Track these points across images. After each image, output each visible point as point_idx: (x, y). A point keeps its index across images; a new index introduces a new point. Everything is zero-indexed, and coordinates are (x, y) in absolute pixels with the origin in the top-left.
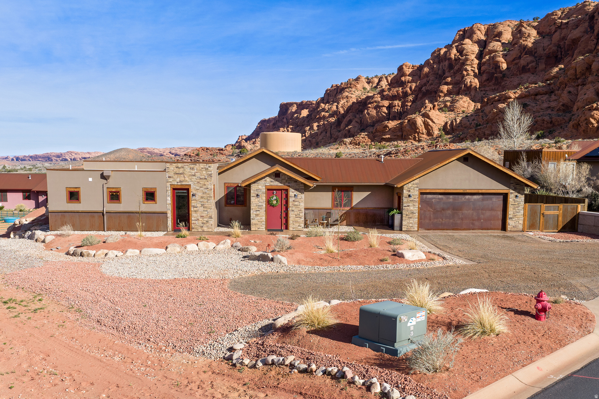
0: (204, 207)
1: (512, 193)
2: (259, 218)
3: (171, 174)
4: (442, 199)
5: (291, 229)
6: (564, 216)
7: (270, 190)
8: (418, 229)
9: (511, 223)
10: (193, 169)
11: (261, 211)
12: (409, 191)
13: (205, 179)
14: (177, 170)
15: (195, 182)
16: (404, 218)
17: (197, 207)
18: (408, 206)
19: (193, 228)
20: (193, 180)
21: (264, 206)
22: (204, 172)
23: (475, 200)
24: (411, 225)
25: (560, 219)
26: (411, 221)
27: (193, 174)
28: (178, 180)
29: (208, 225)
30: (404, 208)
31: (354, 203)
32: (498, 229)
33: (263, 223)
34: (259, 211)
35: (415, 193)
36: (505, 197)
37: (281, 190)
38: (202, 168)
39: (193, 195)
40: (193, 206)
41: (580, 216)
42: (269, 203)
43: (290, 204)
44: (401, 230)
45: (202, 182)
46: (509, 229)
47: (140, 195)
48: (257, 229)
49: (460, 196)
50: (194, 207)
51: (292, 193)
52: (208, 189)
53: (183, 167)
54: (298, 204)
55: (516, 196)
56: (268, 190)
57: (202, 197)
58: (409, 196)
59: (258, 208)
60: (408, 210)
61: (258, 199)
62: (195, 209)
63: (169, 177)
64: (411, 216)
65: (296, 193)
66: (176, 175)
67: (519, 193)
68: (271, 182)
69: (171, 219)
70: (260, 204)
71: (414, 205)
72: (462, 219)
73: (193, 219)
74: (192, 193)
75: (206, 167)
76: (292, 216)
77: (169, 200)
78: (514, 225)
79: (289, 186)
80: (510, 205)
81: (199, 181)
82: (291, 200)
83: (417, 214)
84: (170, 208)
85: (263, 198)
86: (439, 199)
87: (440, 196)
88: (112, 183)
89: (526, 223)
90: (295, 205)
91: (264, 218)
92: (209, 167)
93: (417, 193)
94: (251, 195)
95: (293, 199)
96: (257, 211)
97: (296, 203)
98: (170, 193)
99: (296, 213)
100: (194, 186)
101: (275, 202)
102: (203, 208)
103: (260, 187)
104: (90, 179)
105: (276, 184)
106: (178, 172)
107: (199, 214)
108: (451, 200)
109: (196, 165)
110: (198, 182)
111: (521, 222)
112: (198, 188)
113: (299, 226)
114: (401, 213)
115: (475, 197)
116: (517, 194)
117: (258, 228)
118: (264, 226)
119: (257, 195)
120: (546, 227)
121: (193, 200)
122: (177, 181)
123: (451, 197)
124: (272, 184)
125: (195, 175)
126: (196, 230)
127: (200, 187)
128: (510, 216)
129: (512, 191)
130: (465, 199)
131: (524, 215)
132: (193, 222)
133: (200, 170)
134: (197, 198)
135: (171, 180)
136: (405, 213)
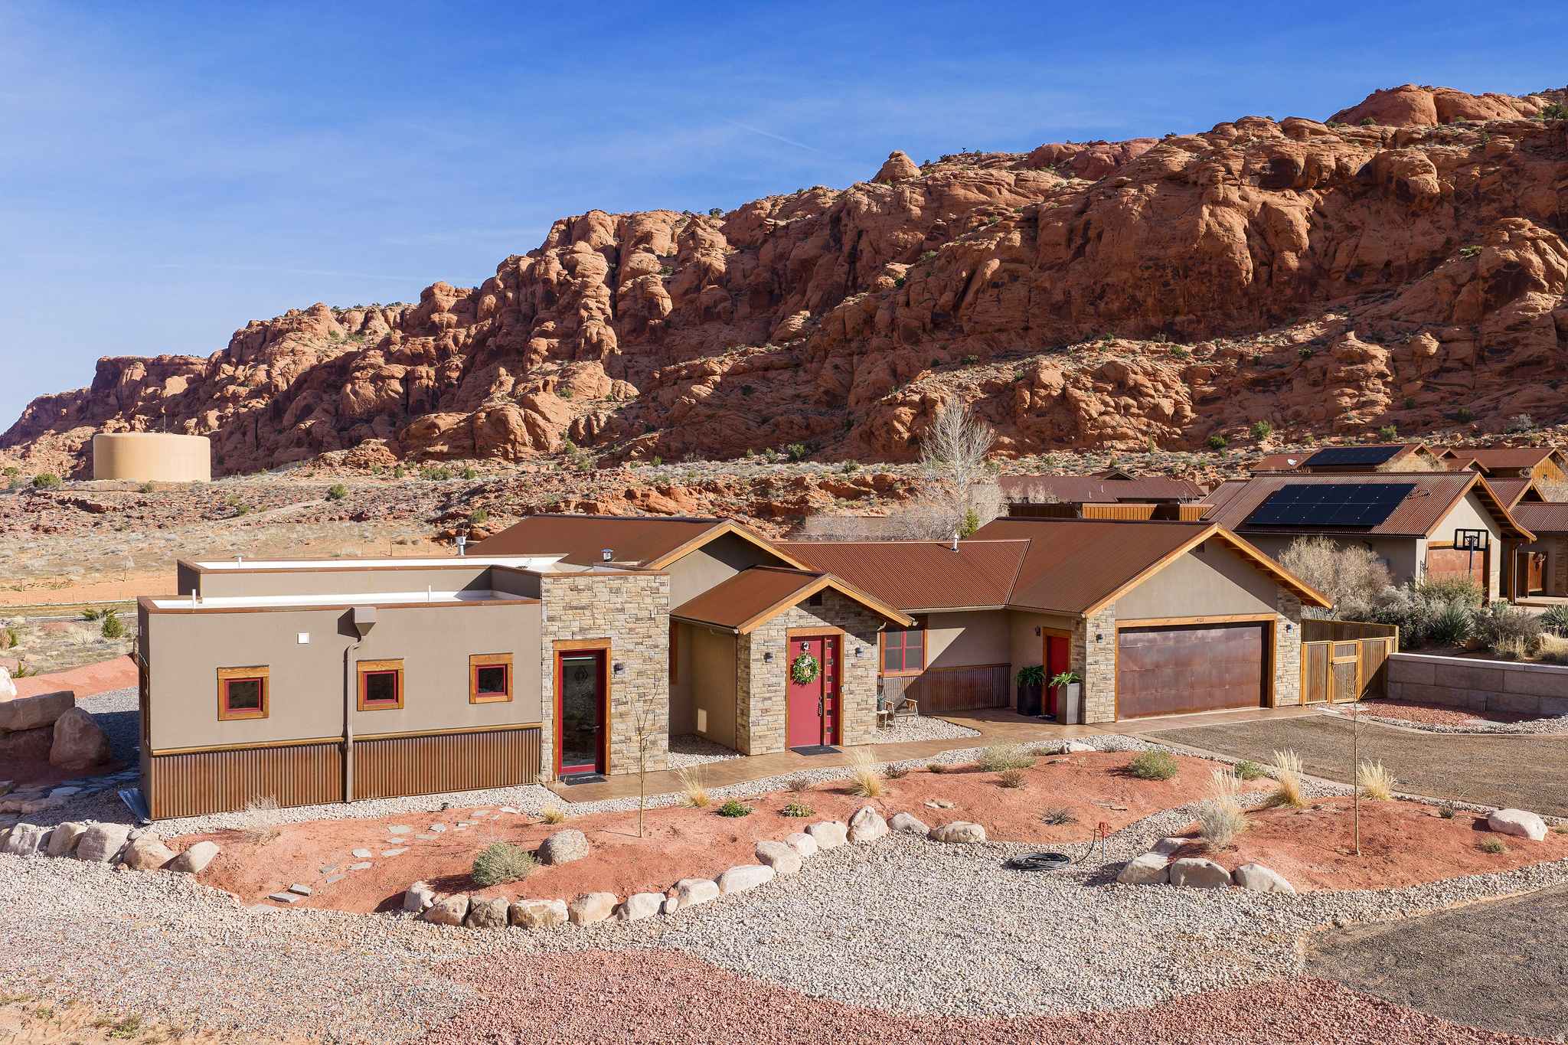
0: (645, 701)
1: (1280, 620)
2: (770, 719)
3: (556, 610)
4: (1154, 641)
5: (845, 742)
6: (1365, 665)
7: (796, 641)
8: (1116, 718)
9: (1279, 689)
10: (618, 591)
11: (774, 699)
12: (1098, 626)
13: (651, 619)
14: (575, 599)
15: (623, 631)
16: (1088, 693)
17: (626, 703)
18: (1096, 662)
19: (615, 766)
20: (616, 623)
21: (784, 684)
22: (648, 600)
23: (1213, 639)
24: (1101, 709)
26: (1103, 700)
27: (619, 606)
28: (575, 626)
29: (655, 753)
30: (1087, 667)
31: (930, 660)
32: (1254, 704)
33: (780, 731)
34: (770, 698)
35: (1109, 630)
36: (1267, 628)
37: (822, 638)
38: (643, 589)
39: (617, 668)
40: (615, 700)
41: (1392, 665)
42: (793, 674)
43: (846, 675)
44: (1081, 721)
45: (642, 629)
46: (1277, 702)
47: (462, 679)
48: (764, 750)
49: (1187, 633)
50: (619, 702)
51: (850, 643)
52: (657, 647)
53: (590, 589)
54: (864, 674)
55: (1288, 627)
56: (794, 639)
57: (640, 674)
58: (1098, 638)
59: (768, 692)
60: (1094, 672)
61: (768, 666)
62: (622, 708)
63: (551, 619)
64: (1101, 686)
65: (860, 643)
66: (570, 612)
67: (1292, 619)
68: (801, 617)
69: (551, 745)
70: (774, 680)
71: (1107, 659)
72: (1192, 686)
73: (614, 738)
74: (613, 663)
75: (654, 585)
76: (849, 706)
77: (549, 687)
78: (1285, 692)
79: (843, 627)
80: (1278, 648)
81: (633, 626)
82: (847, 663)
83: (1113, 681)
84: (551, 712)
85: (781, 663)
86: (1149, 641)
87: (1151, 635)
88: (376, 647)
89: (1305, 686)
90: (855, 677)
91: (781, 719)
92: (662, 584)
93: (1113, 630)
94: (752, 657)
95: (853, 660)
96: (765, 699)
97: (860, 672)
98: (550, 666)
99: (858, 698)
100: (621, 642)
101: (808, 672)
102: (641, 704)
103: (773, 633)
104: (304, 638)
105: (816, 625)
106: (574, 603)
107: (630, 724)
108: (1171, 643)
109: (627, 579)
110: (631, 630)
111: (1297, 685)
112: (631, 647)
113: (867, 732)
114: (1081, 683)
115: (1214, 633)
116: (1288, 622)
117: (768, 748)
118: (783, 740)
119: (768, 656)
120: (1337, 693)
121: (617, 683)
122: (573, 632)
123: (1172, 634)
124: (803, 622)
125: (623, 610)
126: (622, 772)
127: (637, 644)
128: (1277, 673)
129: (1281, 616)
130: (1196, 638)
131: (1301, 668)
132: (614, 747)
133: (639, 594)
134: (627, 674)
135: (554, 627)
136: (1089, 679)
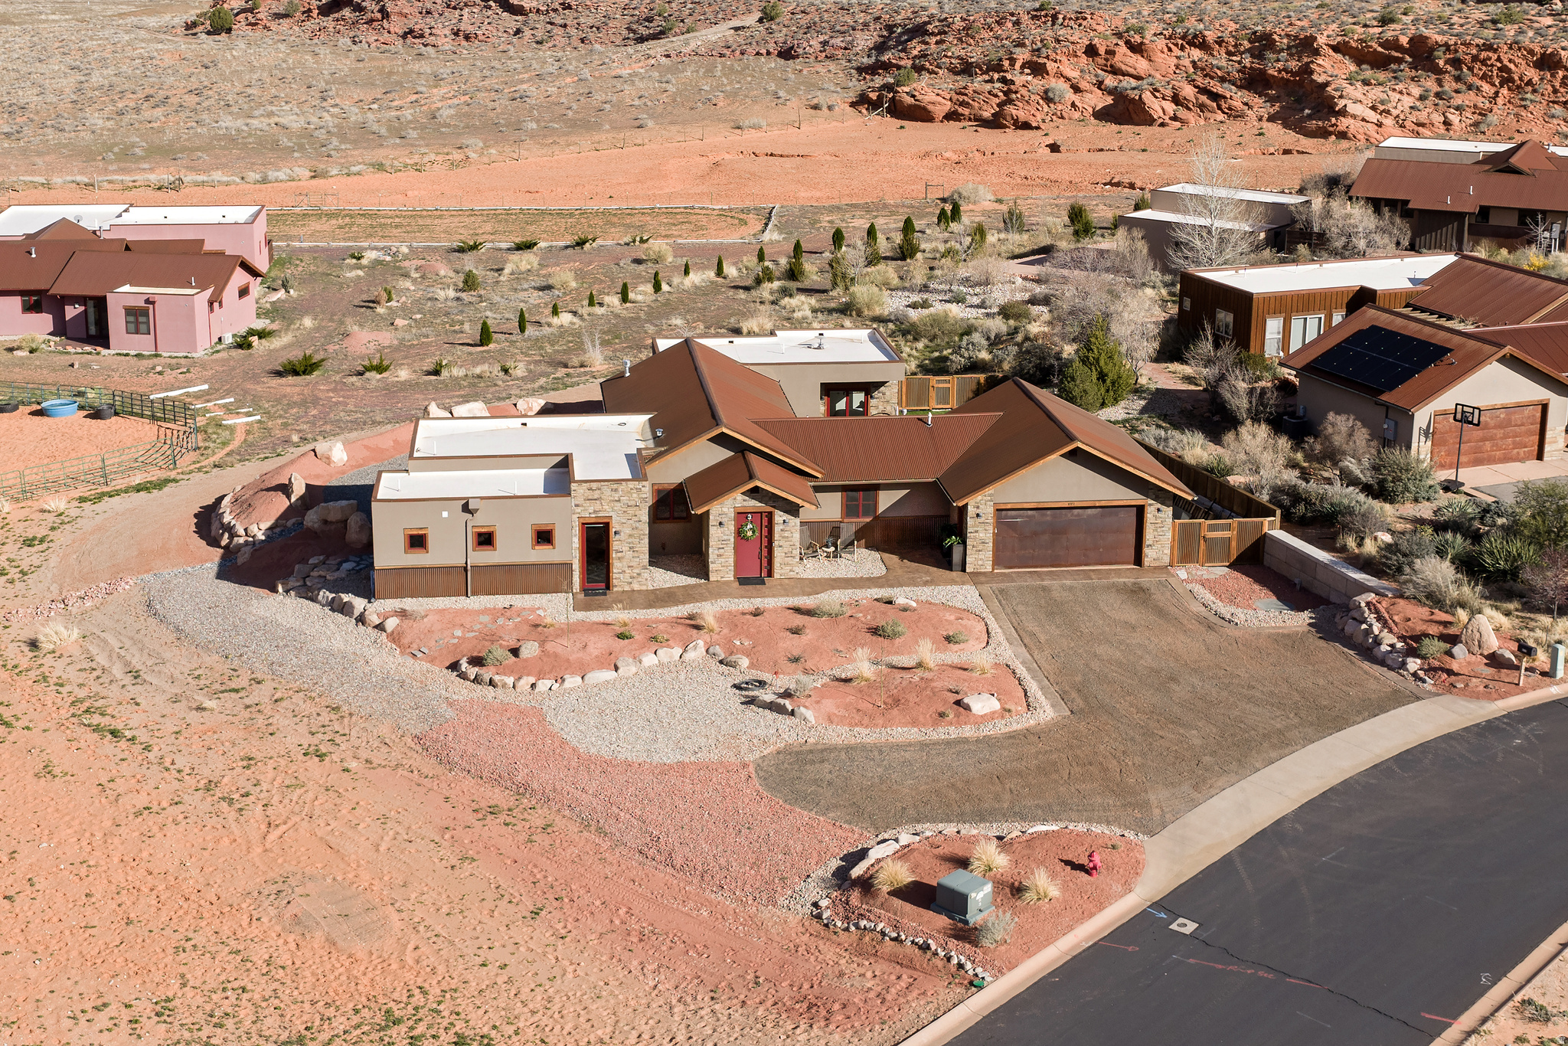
1: (1150, 505)
2: (723, 560)
3: (580, 501)
4: (1034, 516)
5: (776, 576)
6: (1240, 537)
7: (741, 515)
8: (993, 569)
9: (1150, 555)
10: (616, 490)
11: (726, 549)
12: (978, 507)
13: (637, 506)
14: (589, 494)
15: (620, 513)
16: (968, 552)
17: (622, 552)
18: (976, 532)
20: (615, 508)
21: (732, 540)
22: (635, 495)
23: (1089, 516)
24: (980, 562)
25: (1234, 544)
26: (980, 557)
27: (617, 499)
28: (591, 509)
29: (641, 580)
30: (969, 534)
32: (1128, 563)
33: (730, 568)
34: (723, 548)
35: (988, 511)
36: (1140, 511)
37: (761, 514)
38: (632, 489)
39: (616, 533)
40: (615, 551)
41: (1267, 540)
42: (739, 532)
43: (776, 536)
44: (964, 570)
45: (631, 511)
46: (1145, 564)
47: (528, 536)
48: (719, 578)
49: (1064, 513)
50: (618, 552)
51: (779, 517)
52: (641, 521)
53: (599, 489)
54: (789, 536)
55: (1159, 510)
56: (739, 513)
57: (630, 536)
58: (978, 515)
59: (722, 544)
60: (975, 538)
61: (722, 530)
62: (619, 555)
63: (577, 505)
64: (981, 547)
65: (786, 517)
66: (588, 502)
67: (1162, 504)
68: (744, 501)
69: (578, 573)
70: (725, 538)
71: (986, 530)
72: (1067, 548)
73: (615, 571)
74: (614, 530)
75: (638, 487)
76: (779, 555)
77: (576, 542)
78: (1155, 556)
79: (774, 507)
80: (1148, 524)
81: (625, 510)
82: (777, 529)
83: (991, 545)
84: (577, 556)
85: (731, 527)
86: (1027, 517)
87: (1030, 512)
88: (482, 520)
89: (1175, 553)
90: (783, 537)
91: (731, 561)
92: (644, 486)
93: (991, 510)
94: (710, 526)
95: (781, 527)
96: (719, 549)
97: (786, 534)
98: (577, 530)
99: (786, 550)
100: (618, 519)
101: (750, 533)
102: (632, 553)
103: (725, 510)
104: (445, 514)
105: (754, 504)
106: (590, 497)
107: (625, 563)
108: (1048, 518)
109: (621, 484)
110: (624, 512)
111: (1168, 551)
112: (625, 521)
113: (791, 571)
114: (964, 543)
115: (1089, 511)
116: (1159, 506)
117: (722, 577)
118: (732, 572)
119: (721, 524)
120: (1210, 558)
121: (616, 541)
122: (590, 512)
123: (1049, 512)
124: (745, 504)
125: (619, 501)
126: (620, 590)
127: (629, 519)
128: (1148, 543)
129: (1150, 501)
130: (1074, 514)
131: (1172, 540)
132: (615, 576)
133: (629, 492)
134: (622, 536)
135: (579, 510)
136: (969, 542)
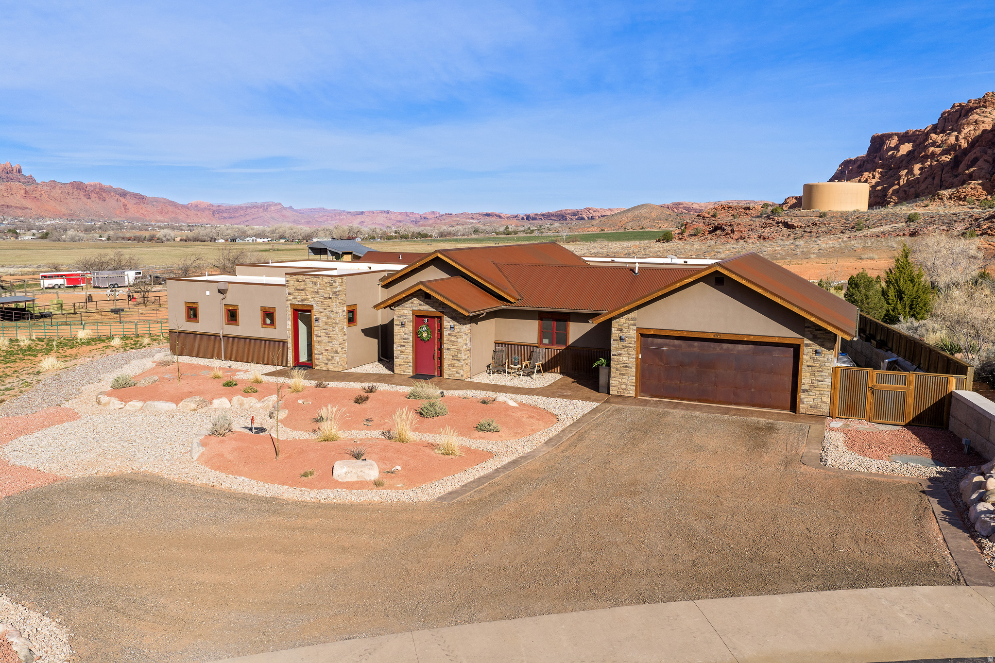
0: (328, 337)
1: (807, 345)
2: (405, 356)
3: (292, 290)
4: (680, 346)
5: (446, 376)
6: (918, 396)
7: (419, 317)
8: (636, 394)
9: (806, 401)
10: (315, 283)
11: (406, 346)
12: (621, 330)
13: (331, 298)
14: (297, 285)
15: (318, 302)
16: (612, 375)
17: (320, 336)
18: (620, 355)
19: (317, 365)
20: (315, 299)
21: (411, 339)
22: (328, 289)
23: (739, 352)
24: (624, 386)
25: (910, 401)
26: (624, 381)
27: (316, 290)
28: (299, 298)
29: (334, 362)
30: (612, 357)
31: (571, 340)
32: (783, 408)
33: (410, 364)
34: (404, 346)
35: (631, 334)
36: (797, 350)
37: (434, 317)
38: (326, 283)
39: (316, 319)
40: (316, 335)
41: (953, 400)
42: (417, 334)
43: (445, 339)
44: (608, 393)
45: (326, 302)
46: (802, 410)
47: (258, 316)
48: (402, 372)
49: (712, 344)
50: (318, 336)
51: (447, 322)
52: (333, 312)
53: (304, 281)
54: (455, 340)
55: (816, 352)
56: (417, 316)
57: (326, 323)
58: (621, 339)
59: (404, 342)
60: (618, 361)
61: (403, 329)
62: (319, 339)
63: (289, 294)
64: (624, 371)
65: (453, 323)
66: (297, 291)
67: (822, 345)
68: (420, 305)
69: (291, 351)
70: (406, 336)
71: (629, 354)
72: (716, 384)
73: (316, 352)
74: (315, 317)
75: (331, 282)
76: (447, 357)
77: (290, 324)
78: (812, 403)
79: (443, 313)
80: (804, 367)
81: (322, 300)
82: (446, 333)
83: (634, 369)
84: (291, 336)
85: (410, 327)
86: (674, 346)
87: (677, 342)
88: (230, 299)
89: (837, 402)
90: (451, 341)
91: (411, 357)
92: (335, 282)
93: (634, 334)
94: (395, 323)
95: (449, 332)
96: (401, 346)
97: (453, 339)
98: (290, 315)
99: (452, 353)
100: (318, 308)
101: (425, 335)
102: (327, 338)
103: (406, 312)
104: (208, 294)
105: (426, 308)
106: (298, 288)
107: (323, 347)
108: (696, 350)
109: (319, 278)
110: (322, 302)
111: (827, 399)
112: (321, 310)
113: (457, 373)
114: (608, 365)
115: (740, 347)
116: (817, 347)
117: (404, 372)
118: (411, 368)
119: (403, 324)
120: (879, 415)
121: (316, 326)
122: (297, 299)
123: (696, 344)
124: (421, 308)
125: (317, 293)
126: (320, 368)
127: (325, 309)
128: (804, 387)
129: (807, 341)
130: (721, 349)
131: (833, 387)
132: (316, 356)
133: (324, 286)
134: (321, 323)
135: (291, 298)
136: (612, 364)
